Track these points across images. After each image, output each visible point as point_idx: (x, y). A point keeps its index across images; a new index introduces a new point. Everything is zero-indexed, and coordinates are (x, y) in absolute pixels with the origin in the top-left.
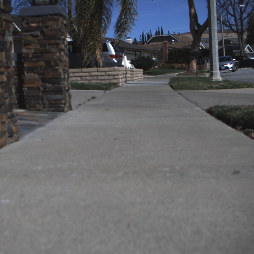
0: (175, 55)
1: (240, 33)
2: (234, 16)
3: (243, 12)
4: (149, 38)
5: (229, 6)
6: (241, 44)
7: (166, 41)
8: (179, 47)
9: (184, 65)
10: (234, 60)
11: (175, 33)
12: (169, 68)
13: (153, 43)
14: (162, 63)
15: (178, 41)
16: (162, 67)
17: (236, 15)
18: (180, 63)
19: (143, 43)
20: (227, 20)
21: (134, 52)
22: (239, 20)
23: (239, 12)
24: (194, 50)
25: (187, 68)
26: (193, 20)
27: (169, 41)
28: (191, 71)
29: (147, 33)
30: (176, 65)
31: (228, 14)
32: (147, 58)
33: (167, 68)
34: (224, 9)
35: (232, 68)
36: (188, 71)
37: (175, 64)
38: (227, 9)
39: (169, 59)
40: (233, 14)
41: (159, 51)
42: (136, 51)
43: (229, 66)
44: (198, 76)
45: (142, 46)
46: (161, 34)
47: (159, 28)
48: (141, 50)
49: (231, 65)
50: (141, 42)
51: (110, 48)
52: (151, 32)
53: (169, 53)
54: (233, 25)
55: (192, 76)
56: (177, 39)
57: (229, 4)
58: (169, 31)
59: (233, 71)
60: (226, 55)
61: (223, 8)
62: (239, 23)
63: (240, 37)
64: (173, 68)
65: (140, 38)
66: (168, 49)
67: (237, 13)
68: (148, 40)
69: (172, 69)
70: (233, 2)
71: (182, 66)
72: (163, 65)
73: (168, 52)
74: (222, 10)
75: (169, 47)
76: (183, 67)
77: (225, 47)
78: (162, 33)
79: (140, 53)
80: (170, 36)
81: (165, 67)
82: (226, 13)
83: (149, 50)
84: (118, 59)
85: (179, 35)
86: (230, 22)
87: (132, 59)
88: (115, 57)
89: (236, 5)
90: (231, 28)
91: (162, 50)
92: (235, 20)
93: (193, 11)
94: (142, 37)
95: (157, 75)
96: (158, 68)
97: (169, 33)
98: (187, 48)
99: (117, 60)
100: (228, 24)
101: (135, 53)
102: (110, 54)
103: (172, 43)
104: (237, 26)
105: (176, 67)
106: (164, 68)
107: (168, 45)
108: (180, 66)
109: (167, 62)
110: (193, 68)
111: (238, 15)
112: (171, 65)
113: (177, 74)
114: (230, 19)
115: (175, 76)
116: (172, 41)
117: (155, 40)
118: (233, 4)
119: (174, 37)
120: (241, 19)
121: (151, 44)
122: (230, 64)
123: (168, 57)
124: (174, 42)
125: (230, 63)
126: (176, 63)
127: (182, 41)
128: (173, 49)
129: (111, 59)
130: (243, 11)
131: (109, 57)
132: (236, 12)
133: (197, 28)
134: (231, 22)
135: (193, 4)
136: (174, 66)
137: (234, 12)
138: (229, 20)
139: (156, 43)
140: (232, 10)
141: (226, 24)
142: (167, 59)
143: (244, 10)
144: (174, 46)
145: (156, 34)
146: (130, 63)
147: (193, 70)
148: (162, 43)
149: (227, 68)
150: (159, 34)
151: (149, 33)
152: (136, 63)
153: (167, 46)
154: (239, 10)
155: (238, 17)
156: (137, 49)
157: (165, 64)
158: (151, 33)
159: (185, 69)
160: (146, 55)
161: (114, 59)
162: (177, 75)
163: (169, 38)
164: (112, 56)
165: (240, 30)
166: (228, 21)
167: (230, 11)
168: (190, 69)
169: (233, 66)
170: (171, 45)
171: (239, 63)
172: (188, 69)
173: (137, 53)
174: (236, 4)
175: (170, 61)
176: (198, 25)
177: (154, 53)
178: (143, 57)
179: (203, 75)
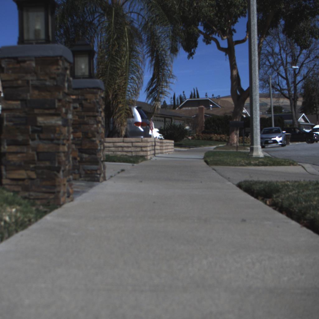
0: (213, 124)
1: (293, 99)
2: (286, 79)
3: (297, 74)
4: (181, 102)
5: (280, 66)
6: (294, 114)
7: (203, 106)
8: (218, 115)
9: (223, 137)
10: (284, 132)
11: (214, 96)
12: (205, 139)
13: (187, 108)
14: (197, 134)
15: (217, 107)
16: (196, 138)
17: (288, 77)
18: (220, 134)
19: (174, 106)
20: (277, 83)
21: (163, 119)
22: (292, 84)
23: (293, 74)
24: (235, 120)
25: (227, 140)
26: (235, 83)
27: (206, 107)
28: (231, 145)
29: (180, 95)
30: (215, 136)
31: (279, 76)
32: (178, 127)
33: (202, 139)
34: (275, 70)
35: (281, 142)
36: (227, 144)
37: (212, 135)
38: (278, 69)
39: (206, 128)
40: (285, 76)
41: (194, 118)
42: (165, 118)
43: (278, 139)
44: (238, 151)
45: (173, 111)
46: (196, 97)
47: (194, 90)
48: (171, 116)
49: (281, 139)
50: (171, 105)
51: (135, 114)
52: (185, 93)
53: (206, 121)
54: (285, 89)
55: (231, 150)
56: (216, 104)
57: (280, 64)
58: (206, 93)
59: (283, 145)
60: (275, 126)
61: (273, 68)
62: (292, 87)
63: (293, 104)
64: (211, 139)
65: (170, 101)
66: (205, 116)
67: (290, 74)
68: (181, 103)
69: (210, 141)
70: (285, 63)
71: (221, 137)
72: (198, 136)
73: (204, 120)
74: (272, 70)
75: (206, 114)
76: (223, 139)
77: (274, 116)
78: (198, 97)
79: (170, 120)
80: (208, 100)
81: (201, 138)
82: (276, 74)
83: (181, 117)
84: (145, 127)
85: (220, 98)
86: (281, 86)
87: (161, 127)
88: (142, 124)
89: (288, 66)
90: (282, 94)
91: (197, 117)
92: (288, 84)
93: (235, 73)
94: (173, 99)
95: (190, 147)
96: (192, 139)
97: (206, 95)
98: (229, 115)
99: (143, 129)
100: (278, 88)
101: (165, 120)
102: (135, 121)
103: (209, 109)
104: (289, 90)
105: (214, 138)
106: (199, 139)
107: (205, 110)
108: (219, 137)
109: (203, 132)
110: (233, 140)
111: (291, 78)
112: (208, 135)
113: (215, 147)
114: (281, 81)
115: (212, 150)
116: (210, 107)
117: (189, 104)
118: (285, 64)
119: (213, 102)
120: (294, 82)
121: (184, 109)
122: (279, 137)
123: (204, 126)
124: (212, 107)
125: (279, 135)
126: (214, 134)
127: (221, 107)
128: (211, 116)
129: (137, 127)
130: (297, 72)
131: (135, 125)
132: (288, 74)
133: (238, 93)
134: (283, 86)
135: (235, 64)
136: (212, 137)
137: (286, 74)
138: (280, 83)
139: (190, 108)
140: (284, 71)
141: (276, 88)
142: (204, 128)
143: (299, 73)
144: (212, 113)
145: (191, 97)
146: (158, 132)
147: (234, 143)
148: (197, 108)
149: (275, 142)
150: (194, 97)
151: (182, 95)
152: (165, 132)
153: (204, 113)
154: (293, 72)
155: (291, 80)
156: (166, 115)
157: (201, 134)
158: (184, 95)
159: (225, 141)
160: (177, 123)
161: (140, 128)
162: (215, 149)
163: (206, 103)
164: (138, 124)
165: (293, 95)
166: (278, 85)
167: (281, 73)
168: (230, 142)
169: (282, 139)
170: (208, 112)
171: (290, 136)
172: (228, 142)
173: (167, 119)
174: (288, 64)
175: (206, 131)
176: (241, 90)
177: (188, 121)
178: (174, 125)
179: (245, 149)
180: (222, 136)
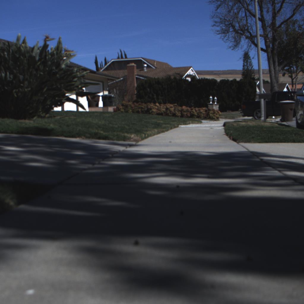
1: (272, 51)
2: (262, 20)
3: (277, 13)
7: (133, 64)
15: (151, 67)
16: (122, 110)
41: (120, 81)
53: (138, 86)
75: (138, 75)
86: (252, 32)
91: (125, 80)
104: (265, 37)
106: (127, 112)
109: (136, 101)
120: (273, 25)
123: (136, 93)
128: (146, 79)
142: (135, 96)
175: (139, 100)
180: (169, 105)
